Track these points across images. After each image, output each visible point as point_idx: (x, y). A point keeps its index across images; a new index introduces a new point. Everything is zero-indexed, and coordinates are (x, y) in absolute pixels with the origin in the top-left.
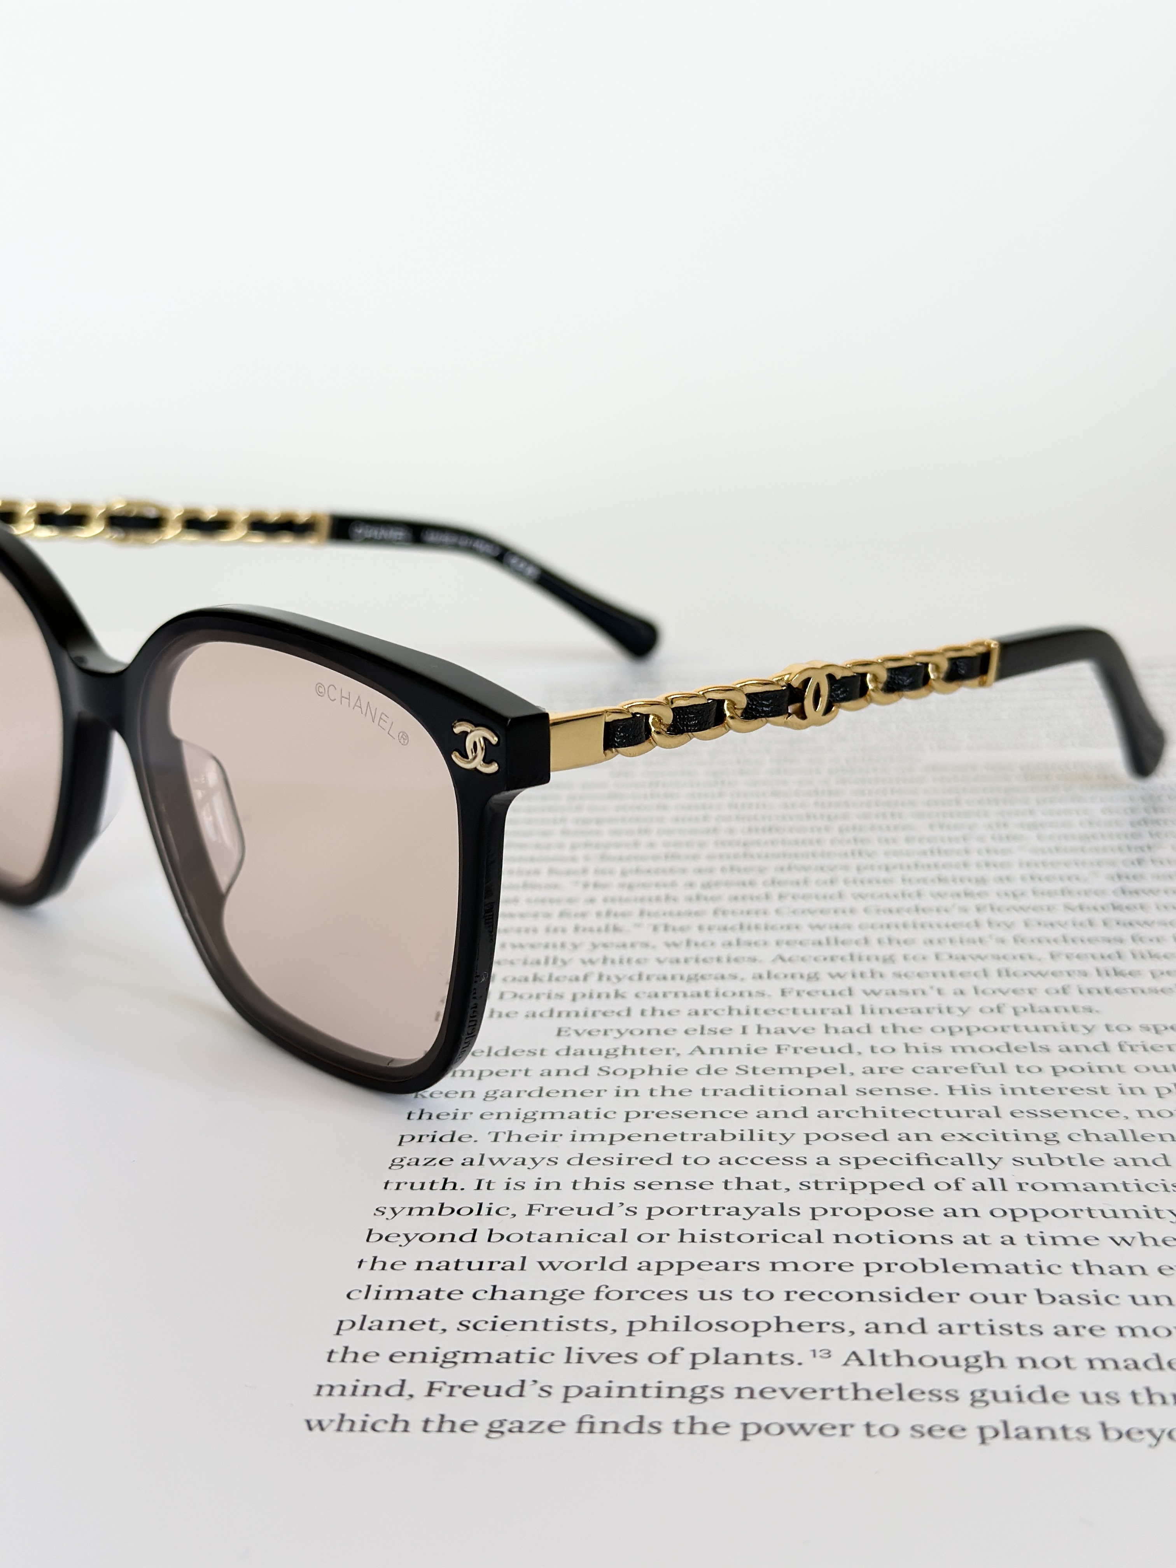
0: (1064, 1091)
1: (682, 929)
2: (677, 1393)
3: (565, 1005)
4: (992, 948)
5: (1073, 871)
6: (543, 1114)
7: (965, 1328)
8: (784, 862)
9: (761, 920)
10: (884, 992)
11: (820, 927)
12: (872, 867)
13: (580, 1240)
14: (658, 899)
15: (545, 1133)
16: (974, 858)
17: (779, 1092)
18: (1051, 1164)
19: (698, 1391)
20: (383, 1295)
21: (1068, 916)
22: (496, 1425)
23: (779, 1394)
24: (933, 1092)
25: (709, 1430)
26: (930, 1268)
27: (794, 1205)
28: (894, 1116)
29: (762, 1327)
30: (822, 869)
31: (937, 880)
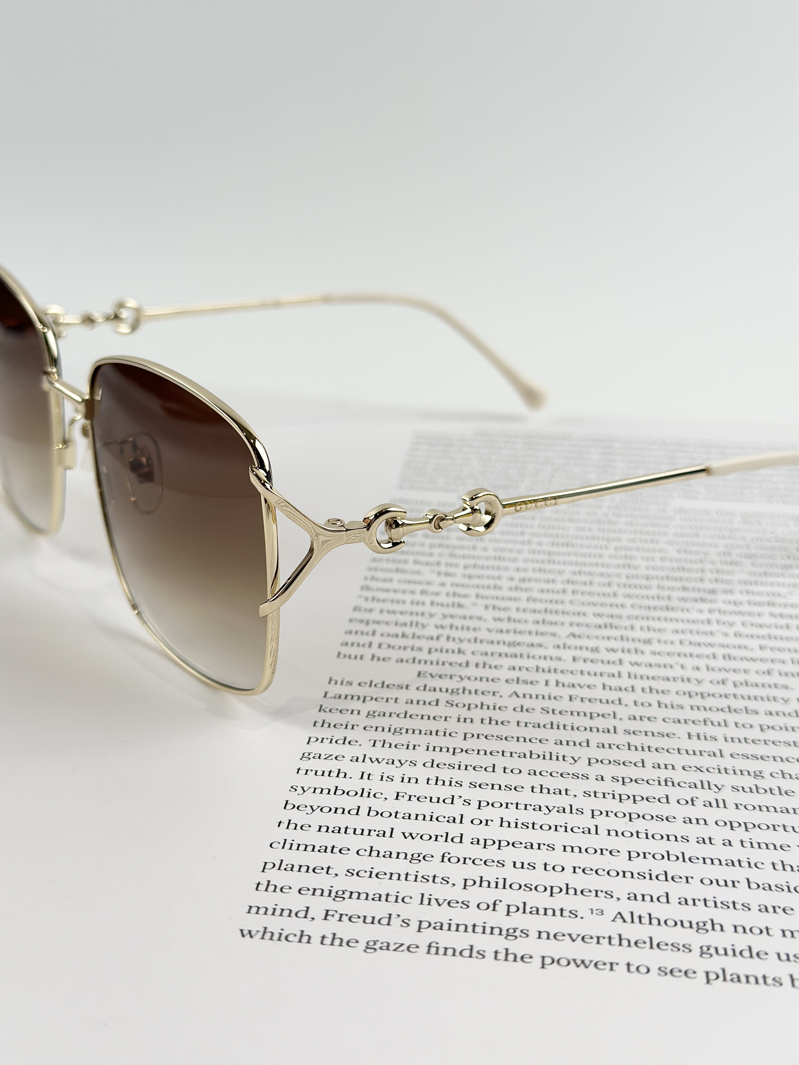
0: (768, 742)
1: (505, 609)
2: (496, 931)
3: (423, 655)
4: (719, 639)
5: (777, 589)
6: (407, 730)
7: (697, 901)
8: (576, 568)
9: (559, 607)
10: (644, 664)
11: (599, 615)
12: (637, 577)
13: (431, 820)
14: (488, 587)
15: (408, 743)
16: (708, 575)
17: (570, 728)
18: (758, 792)
19: (511, 931)
20: (295, 846)
21: (772, 621)
22: (371, 943)
23: (567, 937)
24: (676, 736)
25: (518, 959)
26: (673, 858)
27: (579, 807)
28: (649, 751)
29: (556, 890)
30: (602, 575)
31: (681, 589)
